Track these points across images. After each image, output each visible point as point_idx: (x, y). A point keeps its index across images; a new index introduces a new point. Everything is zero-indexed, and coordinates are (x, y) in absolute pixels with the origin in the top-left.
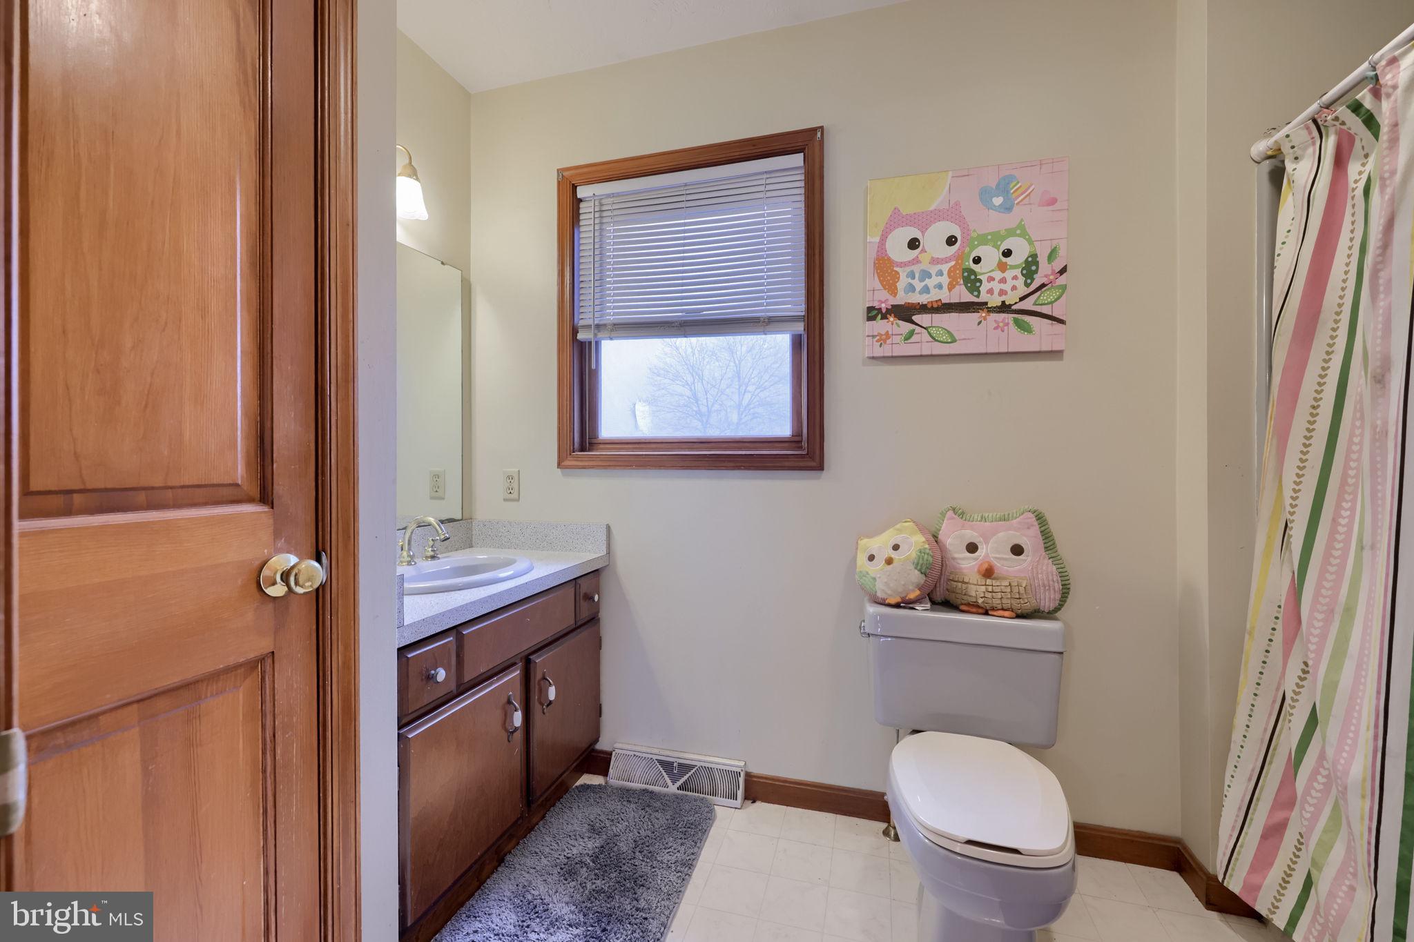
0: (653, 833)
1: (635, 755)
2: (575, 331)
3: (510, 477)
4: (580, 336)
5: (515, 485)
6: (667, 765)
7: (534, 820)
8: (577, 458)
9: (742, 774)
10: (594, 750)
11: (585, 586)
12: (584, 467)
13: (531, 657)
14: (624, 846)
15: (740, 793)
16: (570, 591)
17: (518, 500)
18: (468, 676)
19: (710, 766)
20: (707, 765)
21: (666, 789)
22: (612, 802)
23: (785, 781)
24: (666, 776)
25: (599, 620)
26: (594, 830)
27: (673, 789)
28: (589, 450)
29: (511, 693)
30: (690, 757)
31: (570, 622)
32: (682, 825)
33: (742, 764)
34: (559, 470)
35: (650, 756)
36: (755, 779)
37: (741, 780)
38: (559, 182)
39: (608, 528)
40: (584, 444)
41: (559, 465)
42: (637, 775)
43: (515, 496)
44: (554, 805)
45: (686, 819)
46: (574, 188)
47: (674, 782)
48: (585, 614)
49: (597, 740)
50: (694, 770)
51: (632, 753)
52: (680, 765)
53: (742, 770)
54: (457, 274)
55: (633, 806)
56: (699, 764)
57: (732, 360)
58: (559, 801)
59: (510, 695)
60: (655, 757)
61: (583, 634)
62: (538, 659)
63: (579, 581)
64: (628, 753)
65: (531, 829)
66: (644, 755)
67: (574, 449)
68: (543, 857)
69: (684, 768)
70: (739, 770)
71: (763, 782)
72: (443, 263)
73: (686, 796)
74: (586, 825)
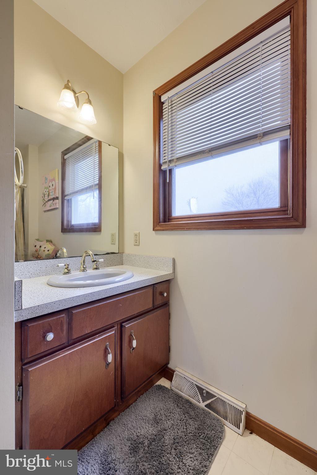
0: (186, 436)
1: (185, 378)
2: (160, 166)
3: (136, 235)
4: (162, 168)
5: (138, 239)
6: (200, 390)
7: (131, 402)
8: (161, 226)
9: (244, 413)
10: (167, 367)
11: (159, 288)
12: (163, 230)
13: (123, 324)
14: (168, 439)
15: (242, 425)
16: (150, 290)
17: (139, 245)
18: (75, 336)
19: (224, 400)
20: (222, 399)
21: (199, 403)
22: (170, 402)
23: (274, 429)
24: (199, 396)
25: (169, 305)
26: (156, 421)
27: (202, 405)
28: (168, 222)
29: (108, 343)
30: (213, 390)
31: (150, 306)
32: (203, 437)
33: (244, 406)
34: (154, 231)
35: (192, 381)
36: (253, 419)
37: (243, 417)
38: (154, 97)
39: (174, 260)
40: (165, 219)
41: (154, 230)
42: (185, 389)
43: (138, 243)
44: (142, 394)
45: (206, 432)
46: (160, 97)
47: (204, 401)
48: (159, 301)
49: (168, 363)
50: (215, 398)
51: (184, 376)
52: (207, 392)
53: (244, 411)
54: (116, 150)
55: (179, 410)
56: (218, 396)
57: (255, 197)
58: (146, 392)
59: (107, 345)
60: (195, 383)
61: (159, 312)
62: (127, 326)
63: (156, 286)
64: (182, 375)
65: (128, 407)
66: (189, 380)
67: (160, 221)
68: (126, 429)
69: (209, 395)
70: (242, 410)
71: (257, 423)
72: (109, 145)
73: (210, 413)
74: (153, 414)
